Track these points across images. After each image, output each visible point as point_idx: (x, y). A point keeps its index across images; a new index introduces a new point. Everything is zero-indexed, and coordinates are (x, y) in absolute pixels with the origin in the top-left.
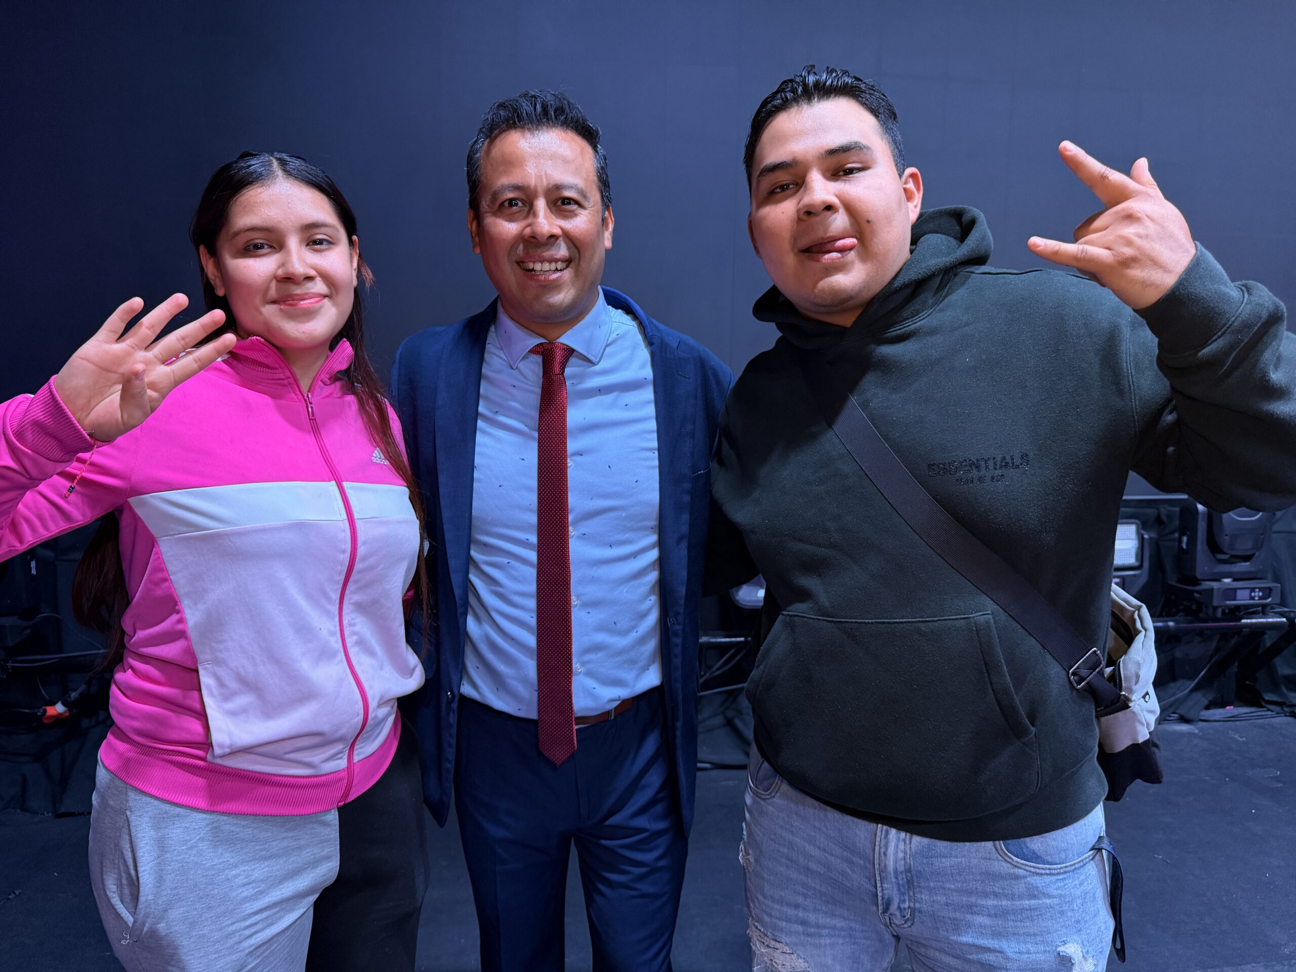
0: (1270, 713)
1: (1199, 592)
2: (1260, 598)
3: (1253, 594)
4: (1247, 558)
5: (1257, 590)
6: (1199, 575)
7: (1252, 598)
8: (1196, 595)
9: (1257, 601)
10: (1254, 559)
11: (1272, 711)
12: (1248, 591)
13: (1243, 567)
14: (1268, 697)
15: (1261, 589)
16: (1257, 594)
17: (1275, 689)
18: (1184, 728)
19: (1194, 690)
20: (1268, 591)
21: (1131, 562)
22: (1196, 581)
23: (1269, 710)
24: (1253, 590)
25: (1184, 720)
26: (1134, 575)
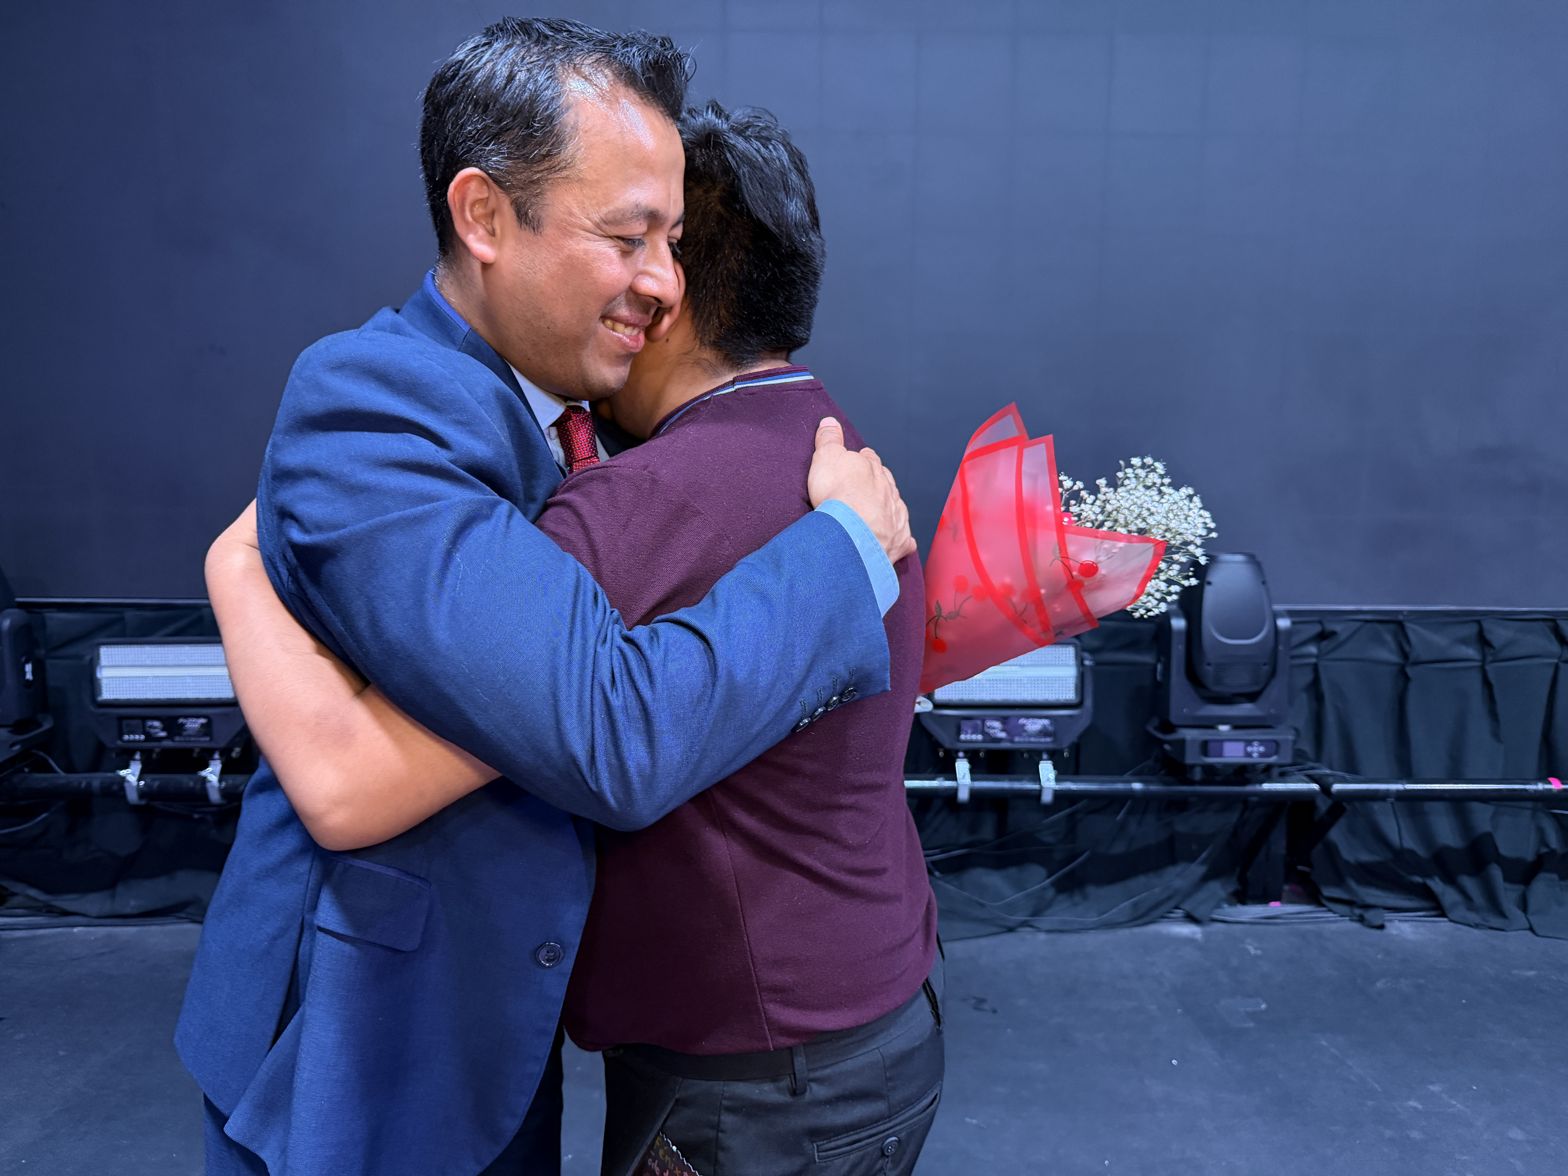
0: (1330, 914)
1: (1169, 742)
2: (1262, 755)
3: (1249, 749)
4: (1252, 697)
5: (1255, 743)
6: (1174, 719)
7: (1249, 755)
8: (1167, 747)
9: (1255, 758)
10: (1262, 700)
11: (1335, 913)
12: (1241, 745)
13: (1245, 709)
14: (1327, 892)
15: (1262, 742)
16: (1255, 749)
17: (1339, 882)
18: (1187, 930)
19: (1206, 878)
20: (1274, 745)
21: (1068, 698)
22: (1169, 727)
23: (1330, 910)
24: (1249, 743)
25: (1191, 918)
26: (1070, 716)
